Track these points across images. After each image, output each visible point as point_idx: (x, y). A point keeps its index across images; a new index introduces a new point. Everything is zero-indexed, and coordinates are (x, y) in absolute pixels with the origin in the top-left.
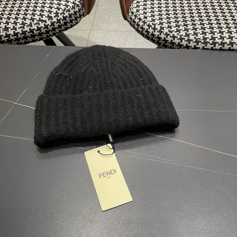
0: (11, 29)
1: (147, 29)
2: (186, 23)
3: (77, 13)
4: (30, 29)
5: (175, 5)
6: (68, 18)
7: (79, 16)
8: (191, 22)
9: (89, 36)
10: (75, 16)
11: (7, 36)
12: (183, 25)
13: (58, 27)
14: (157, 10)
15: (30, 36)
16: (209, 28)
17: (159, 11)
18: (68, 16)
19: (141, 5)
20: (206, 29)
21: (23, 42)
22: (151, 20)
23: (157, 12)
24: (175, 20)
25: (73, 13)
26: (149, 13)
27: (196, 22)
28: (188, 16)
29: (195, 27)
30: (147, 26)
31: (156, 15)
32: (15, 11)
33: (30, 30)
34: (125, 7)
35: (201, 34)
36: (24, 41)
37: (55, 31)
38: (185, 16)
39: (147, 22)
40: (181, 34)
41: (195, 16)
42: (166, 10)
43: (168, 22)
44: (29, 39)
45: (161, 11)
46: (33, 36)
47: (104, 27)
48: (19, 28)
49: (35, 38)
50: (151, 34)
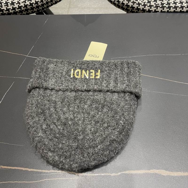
0: (16, 4)
4: (30, 3)
9: (68, 12)
11: (14, 9)
13: (50, 1)
15: (30, 9)
21: (25, 13)
36: (26, 13)
37: (48, 4)
40: (145, 1)
44: (29, 11)
46: (32, 9)
47: (79, 5)
48: (22, 2)
49: (34, 10)
50: (121, 3)
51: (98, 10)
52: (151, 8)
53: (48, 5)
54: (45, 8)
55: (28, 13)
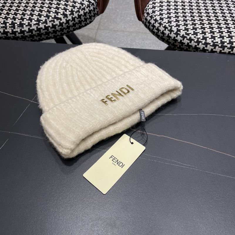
0: (26, 26)
1: (163, 31)
2: (203, 26)
3: (92, 11)
5: (192, 7)
6: (83, 16)
7: (93, 15)
8: (208, 25)
9: (96, 35)
10: (89, 14)
11: (22, 32)
12: (200, 28)
13: (72, 25)
14: (174, 11)
15: (44, 33)
16: (227, 32)
17: (175, 13)
18: (83, 14)
19: (157, 6)
20: (224, 32)
21: (37, 39)
22: (167, 22)
23: (173, 13)
24: (192, 23)
25: (88, 12)
26: (166, 14)
27: (214, 26)
28: (205, 19)
29: (213, 31)
30: (163, 28)
31: (172, 17)
32: (31, 7)
33: (44, 27)
34: (141, 8)
35: (218, 38)
36: (39, 38)
38: (202, 19)
39: (164, 24)
40: (199, 37)
41: (213, 19)
42: (183, 12)
43: (185, 25)
44: (43, 36)
45: (177, 13)
46: (48, 33)
47: (111, 27)
48: (34, 25)
49: (49, 36)
50: (167, 35)
51: (135, 35)
52: (206, 46)
53: (69, 30)
54: (65, 33)
55: (41, 38)
